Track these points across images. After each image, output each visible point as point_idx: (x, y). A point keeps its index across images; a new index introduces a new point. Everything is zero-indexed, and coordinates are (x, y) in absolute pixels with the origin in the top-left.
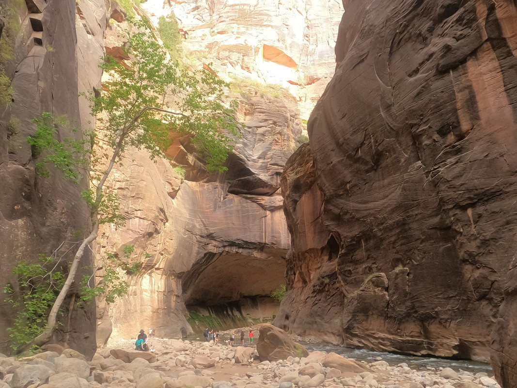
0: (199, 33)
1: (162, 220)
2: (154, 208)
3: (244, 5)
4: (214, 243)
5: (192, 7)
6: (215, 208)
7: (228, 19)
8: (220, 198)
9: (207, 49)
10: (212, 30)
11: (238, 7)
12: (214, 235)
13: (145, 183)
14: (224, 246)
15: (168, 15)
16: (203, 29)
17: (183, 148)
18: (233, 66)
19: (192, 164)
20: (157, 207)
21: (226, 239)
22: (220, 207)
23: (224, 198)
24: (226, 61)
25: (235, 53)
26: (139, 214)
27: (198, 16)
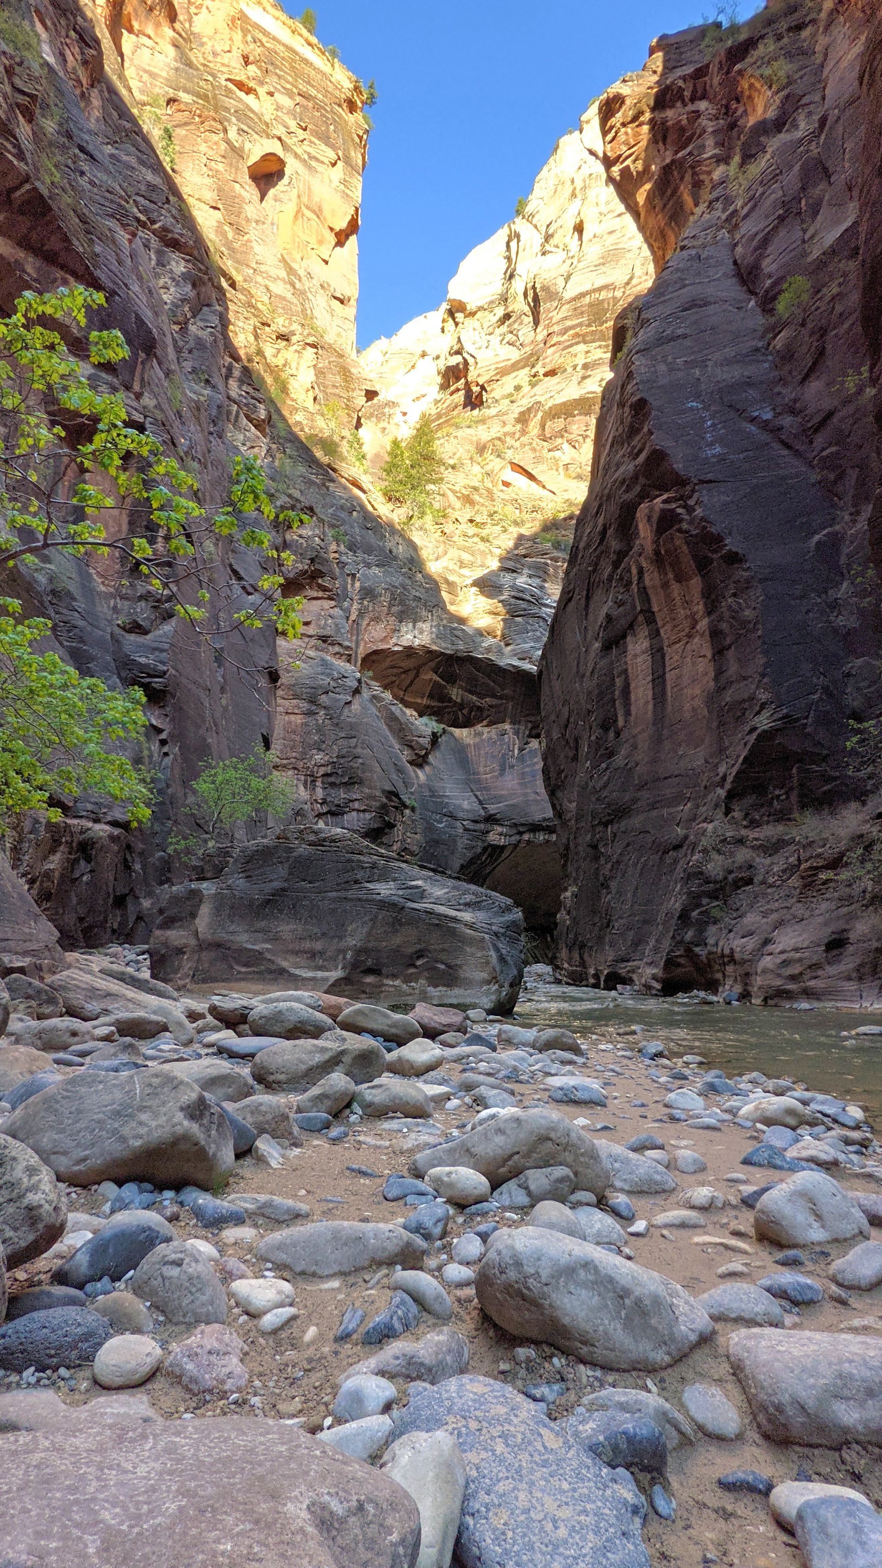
0: (508, 383)
1: (396, 808)
2: (378, 793)
3: (599, 290)
4: (499, 829)
5: (497, 318)
6: (503, 770)
7: (566, 337)
8: (513, 751)
9: (519, 426)
10: (534, 370)
11: (587, 300)
12: (498, 816)
13: (360, 761)
14: (521, 833)
15: (452, 348)
16: (515, 373)
17: (438, 679)
18: (574, 447)
19: (459, 700)
20: (383, 791)
21: (522, 820)
22: (512, 767)
23: (521, 750)
24: (559, 441)
25: (577, 418)
26: (356, 805)
27: (509, 337)
